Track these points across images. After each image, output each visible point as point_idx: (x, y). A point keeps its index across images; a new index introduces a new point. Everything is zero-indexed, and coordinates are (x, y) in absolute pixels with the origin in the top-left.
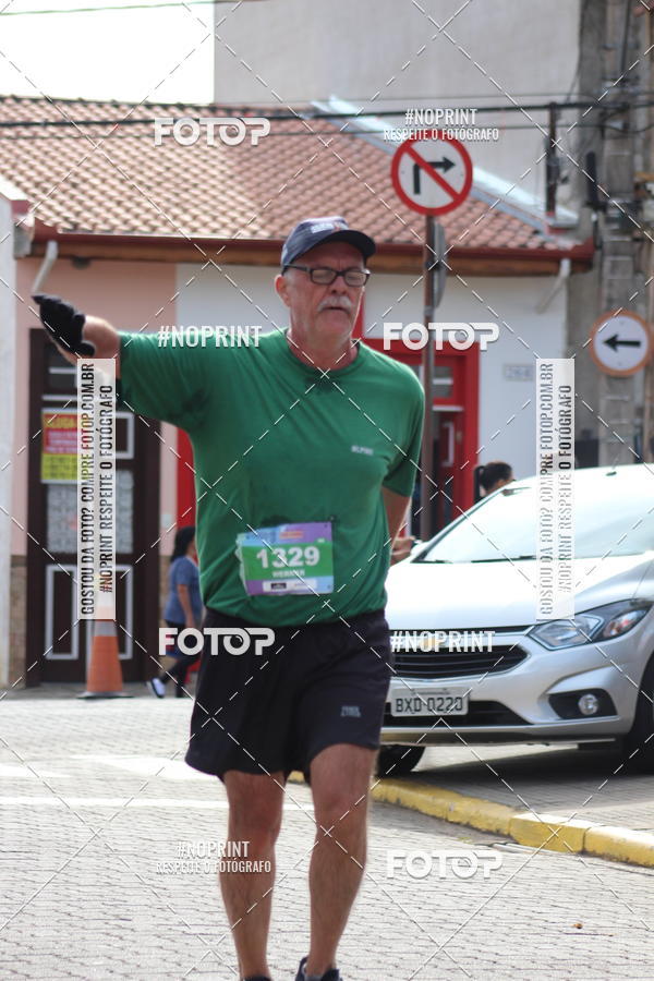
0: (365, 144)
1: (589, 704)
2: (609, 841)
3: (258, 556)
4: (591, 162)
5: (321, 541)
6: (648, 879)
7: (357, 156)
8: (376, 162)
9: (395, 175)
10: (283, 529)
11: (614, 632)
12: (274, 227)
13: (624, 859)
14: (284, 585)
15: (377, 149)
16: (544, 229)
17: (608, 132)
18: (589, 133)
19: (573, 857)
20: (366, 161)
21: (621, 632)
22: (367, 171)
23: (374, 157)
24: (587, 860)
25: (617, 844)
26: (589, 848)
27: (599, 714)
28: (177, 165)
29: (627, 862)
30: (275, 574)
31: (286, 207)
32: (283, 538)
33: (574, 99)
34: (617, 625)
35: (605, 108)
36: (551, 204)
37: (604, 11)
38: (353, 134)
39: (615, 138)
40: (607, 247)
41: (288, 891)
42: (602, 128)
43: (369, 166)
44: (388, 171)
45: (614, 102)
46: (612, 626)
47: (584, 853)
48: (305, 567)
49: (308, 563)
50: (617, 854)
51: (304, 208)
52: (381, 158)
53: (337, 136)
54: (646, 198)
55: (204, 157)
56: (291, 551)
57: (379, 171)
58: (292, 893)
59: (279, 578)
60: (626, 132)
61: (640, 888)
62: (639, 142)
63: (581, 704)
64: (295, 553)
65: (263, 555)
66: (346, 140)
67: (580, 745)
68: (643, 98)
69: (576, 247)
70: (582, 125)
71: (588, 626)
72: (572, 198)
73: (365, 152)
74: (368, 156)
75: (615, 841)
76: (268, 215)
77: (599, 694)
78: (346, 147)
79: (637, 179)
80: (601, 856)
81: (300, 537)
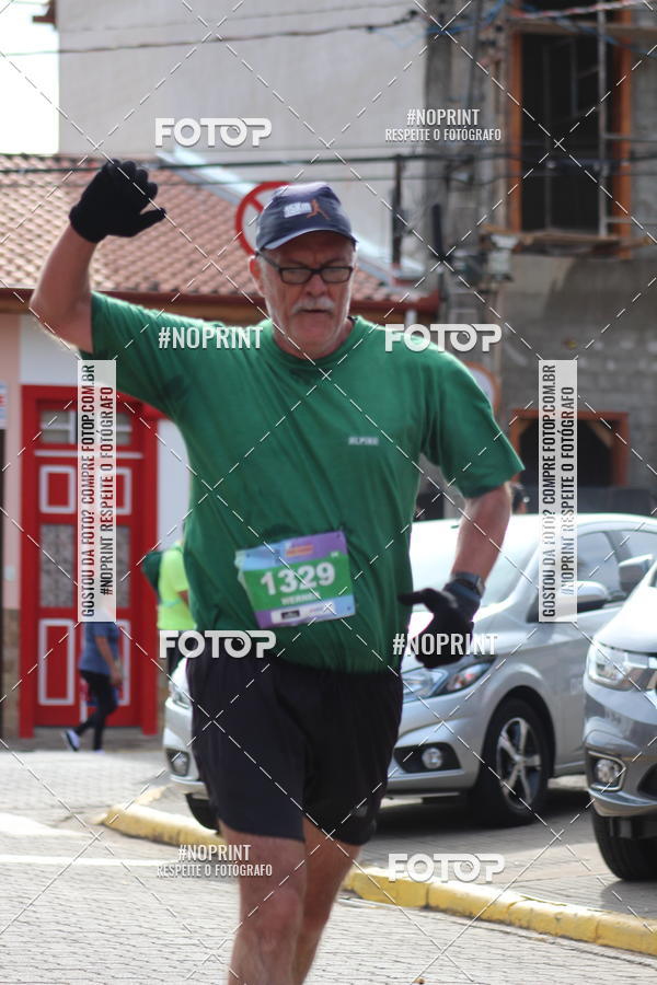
0: (211, 195)
1: (432, 758)
2: (452, 896)
3: (263, 581)
4: (436, 214)
5: (335, 554)
6: (491, 933)
7: (202, 208)
8: (221, 213)
9: (239, 226)
10: (287, 544)
11: (458, 686)
12: (118, 278)
13: (467, 914)
14: (297, 613)
15: (222, 200)
16: (389, 280)
17: (454, 184)
18: (435, 185)
19: (416, 912)
20: (212, 212)
21: (465, 685)
22: (213, 223)
23: (219, 208)
24: (432, 914)
25: (460, 899)
26: (433, 903)
27: (443, 768)
28: (22, 215)
29: (470, 917)
30: (285, 601)
31: (130, 258)
32: (290, 556)
33: (420, 150)
34: (461, 679)
35: (451, 161)
36: (397, 256)
37: (449, 64)
38: (199, 185)
39: (460, 190)
40: (453, 299)
41: (128, 948)
42: (447, 180)
43: (214, 217)
44: (232, 223)
45: (459, 155)
46: (456, 680)
47: (427, 908)
48: (319, 588)
49: (323, 583)
50: (460, 909)
51: (149, 259)
52: (226, 209)
53: (182, 187)
54: (490, 250)
55: (47, 208)
56: (301, 571)
57: (225, 222)
58: (133, 949)
59: (290, 605)
60: (472, 184)
61: (482, 943)
62: (485, 194)
63: (426, 758)
64: (306, 573)
65: (268, 579)
66: (191, 191)
67: (425, 799)
68: (488, 150)
69: (422, 300)
70: (427, 177)
71: (431, 680)
72: (418, 249)
73: (210, 203)
74: (213, 207)
75: (459, 896)
76: (112, 266)
77: (443, 747)
78: (191, 198)
79: (483, 231)
80: (444, 911)
81: (310, 552)
